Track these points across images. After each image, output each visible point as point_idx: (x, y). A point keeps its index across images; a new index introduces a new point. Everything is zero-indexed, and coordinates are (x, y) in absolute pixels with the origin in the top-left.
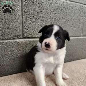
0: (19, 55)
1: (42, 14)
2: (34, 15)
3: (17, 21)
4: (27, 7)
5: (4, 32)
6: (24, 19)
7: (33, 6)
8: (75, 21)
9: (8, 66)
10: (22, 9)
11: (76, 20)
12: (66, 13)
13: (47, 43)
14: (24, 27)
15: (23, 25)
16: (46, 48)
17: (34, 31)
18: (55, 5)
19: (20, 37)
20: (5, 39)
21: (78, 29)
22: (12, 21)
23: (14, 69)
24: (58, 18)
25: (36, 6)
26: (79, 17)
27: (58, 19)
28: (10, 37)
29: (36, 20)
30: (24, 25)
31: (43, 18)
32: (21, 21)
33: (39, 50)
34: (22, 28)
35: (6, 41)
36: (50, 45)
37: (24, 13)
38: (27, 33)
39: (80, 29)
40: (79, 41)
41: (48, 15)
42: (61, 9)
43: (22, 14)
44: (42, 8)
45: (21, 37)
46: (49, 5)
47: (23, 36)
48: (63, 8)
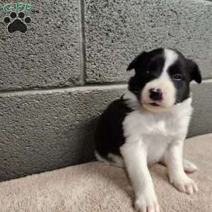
0: (77, 122)
1: (125, 27)
2: (108, 30)
3: (72, 45)
4: (93, 12)
5: (45, 72)
6: (87, 41)
7: (107, 9)
8: (198, 43)
9: (54, 149)
10: (83, 18)
11: (200, 39)
12: (179, 24)
13: (155, 91)
14: (88, 59)
15: (85, 55)
16: (152, 102)
17: (108, 67)
18: (154, 5)
19: (78, 83)
20: (49, 86)
21: (205, 61)
22: (61, 46)
23: (67, 156)
24: (162, 36)
25: (113, 9)
26: (207, 32)
27: (160, 39)
28: (58, 81)
29: (113, 42)
30: (88, 55)
31: (128, 36)
32: (81, 44)
33: (133, 108)
34: (82, 62)
35: (50, 92)
36: (162, 94)
37: (86, 26)
38: (93, 72)
39: (208, 61)
40: (206, 89)
41: (138, 30)
42: (166, 14)
43: (83, 28)
44: (125, 13)
45: (81, 82)
46: (140, 7)
47: (85, 81)
48: (170, 13)
